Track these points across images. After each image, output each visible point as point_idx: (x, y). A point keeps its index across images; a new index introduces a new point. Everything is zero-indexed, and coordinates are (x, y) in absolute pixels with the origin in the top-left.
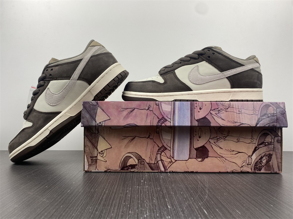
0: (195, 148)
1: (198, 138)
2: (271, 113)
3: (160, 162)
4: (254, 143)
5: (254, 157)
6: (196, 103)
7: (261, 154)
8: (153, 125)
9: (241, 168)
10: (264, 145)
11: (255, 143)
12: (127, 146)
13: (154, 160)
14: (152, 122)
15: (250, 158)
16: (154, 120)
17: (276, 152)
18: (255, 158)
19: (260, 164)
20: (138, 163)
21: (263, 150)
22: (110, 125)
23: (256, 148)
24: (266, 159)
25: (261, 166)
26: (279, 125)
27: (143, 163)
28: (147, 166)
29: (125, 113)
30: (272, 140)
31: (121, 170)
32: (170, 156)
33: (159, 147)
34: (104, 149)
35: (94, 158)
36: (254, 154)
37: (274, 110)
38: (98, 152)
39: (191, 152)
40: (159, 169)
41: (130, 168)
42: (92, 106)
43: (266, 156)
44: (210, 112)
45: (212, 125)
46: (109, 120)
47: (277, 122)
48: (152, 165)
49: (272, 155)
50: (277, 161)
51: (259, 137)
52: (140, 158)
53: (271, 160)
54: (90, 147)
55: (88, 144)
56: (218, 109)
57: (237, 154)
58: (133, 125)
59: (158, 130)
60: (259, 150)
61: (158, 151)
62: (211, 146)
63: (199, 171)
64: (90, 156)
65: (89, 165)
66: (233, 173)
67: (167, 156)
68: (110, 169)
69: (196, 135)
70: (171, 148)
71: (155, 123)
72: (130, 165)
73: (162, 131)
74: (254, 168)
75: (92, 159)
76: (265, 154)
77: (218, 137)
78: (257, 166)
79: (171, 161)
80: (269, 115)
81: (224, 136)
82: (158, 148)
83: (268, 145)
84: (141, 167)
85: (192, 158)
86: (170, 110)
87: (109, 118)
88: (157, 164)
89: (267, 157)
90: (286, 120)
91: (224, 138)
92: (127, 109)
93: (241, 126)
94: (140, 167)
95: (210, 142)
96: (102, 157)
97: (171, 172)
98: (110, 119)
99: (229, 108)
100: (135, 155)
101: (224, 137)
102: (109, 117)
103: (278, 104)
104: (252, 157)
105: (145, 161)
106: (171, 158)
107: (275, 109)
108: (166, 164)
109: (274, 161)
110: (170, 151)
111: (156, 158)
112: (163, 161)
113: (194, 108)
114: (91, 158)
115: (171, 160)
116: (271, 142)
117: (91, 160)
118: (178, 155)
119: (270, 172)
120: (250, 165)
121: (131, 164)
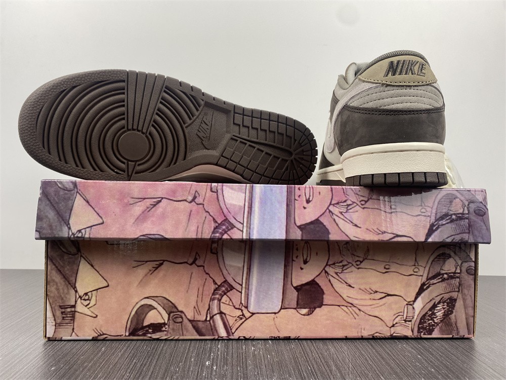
0: (295, 285)
2: (458, 212)
3: (217, 317)
4: (421, 276)
5: (419, 305)
6: (299, 189)
7: (433, 299)
8: (203, 237)
9: (390, 328)
10: (440, 280)
11: (422, 276)
12: (142, 283)
13: (204, 312)
15: (410, 307)
16: (204, 226)
17: (465, 294)
18: (422, 306)
19: (431, 320)
20: (169, 319)
21: (437, 290)
22: (102, 237)
23: (423, 285)
24: (444, 308)
25: (433, 323)
26: (474, 240)
27: (180, 320)
28: (190, 326)
29: (138, 209)
30: (456, 268)
31: (129, 335)
32: (241, 303)
33: (216, 284)
34: (91, 290)
35: (69, 310)
36: (419, 299)
37: (463, 205)
38: (78, 296)
39: (287, 296)
40: (215, 333)
41: (150, 331)
42: (62, 193)
43: (444, 303)
44: (328, 208)
45: (332, 237)
46: (99, 224)
47: (469, 233)
48: (200, 325)
49: (455, 300)
50: (466, 314)
52: (173, 310)
53: (454, 311)
54: (59, 285)
55: (54, 278)
56: (345, 201)
57: (384, 299)
58: (157, 236)
59: (215, 245)
60: (429, 289)
61: (213, 294)
62: (330, 281)
64: (58, 304)
65: (57, 325)
67: (235, 304)
68: (104, 334)
69: (297, 257)
70: (244, 286)
71: (207, 232)
72: (151, 324)
74: (419, 329)
75: (64, 312)
76: (441, 299)
77: (345, 263)
78: (425, 324)
79: (243, 315)
80: (454, 217)
81: (357, 259)
82: (213, 287)
83: (448, 279)
84: (175, 328)
85: (287, 307)
86: (242, 204)
87: (101, 221)
88: (211, 322)
89: (445, 304)
90: (487, 229)
91: (357, 265)
92: (145, 199)
93: (393, 240)
94: (173, 329)
95: (326, 272)
96: (86, 306)
97: (243, 338)
98: (103, 223)
99: (370, 200)
100: (163, 303)
101: (358, 261)
102: (101, 217)
103: (473, 193)
104: (414, 306)
105: (185, 315)
106: (243, 308)
107: (467, 203)
108: (231, 321)
109: (459, 314)
110: (241, 292)
111: (209, 309)
112: (225, 314)
113: (295, 199)
114: (62, 308)
115: (241, 314)
116: (455, 273)
117: (61, 314)
118: (258, 301)
119: (451, 336)
120: (410, 323)
121: (153, 322)
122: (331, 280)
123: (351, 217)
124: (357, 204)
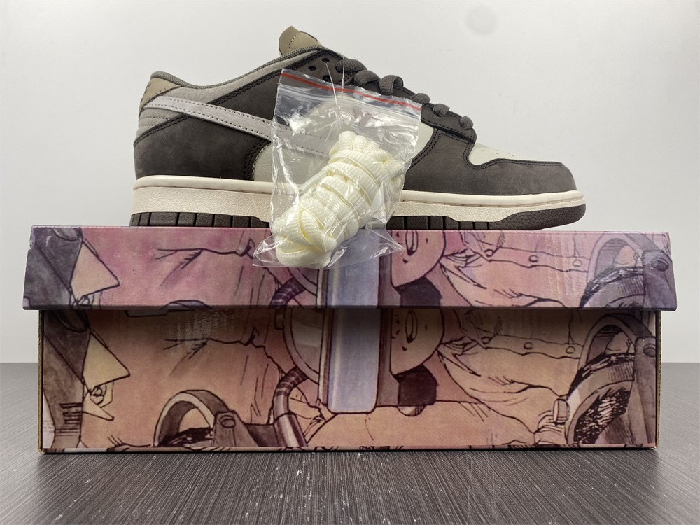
0: (395, 373)
1: (405, 340)
2: (628, 266)
3: (285, 420)
4: (577, 358)
5: (575, 400)
6: (398, 235)
7: (596, 392)
9: (534, 433)
10: (606, 364)
11: (579, 358)
13: (265, 413)
14: (255, 293)
15: (562, 403)
17: (642, 384)
18: (579, 402)
19: (594, 422)
20: (215, 423)
21: (601, 379)
22: (118, 304)
23: (581, 371)
24: (612, 405)
25: (596, 427)
26: (652, 305)
27: (231, 423)
28: (245, 432)
29: (168, 265)
30: (629, 347)
31: (159, 446)
32: (318, 399)
33: (282, 372)
34: (106, 381)
35: (74, 410)
36: (576, 392)
37: (636, 256)
38: (86, 390)
39: (384, 387)
40: (282, 442)
41: (189, 439)
42: (61, 243)
43: (611, 397)
44: (438, 262)
46: (113, 287)
47: (644, 295)
48: (260, 430)
49: (629, 393)
50: (644, 412)
51: (590, 339)
52: (220, 410)
53: (627, 409)
54: (60, 374)
55: (52, 365)
56: (464, 252)
57: (524, 392)
58: (194, 303)
59: (280, 317)
60: (589, 378)
61: (279, 386)
62: (445, 366)
63: (407, 444)
64: (58, 402)
65: (58, 432)
66: (510, 449)
67: (309, 401)
68: (123, 444)
69: (397, 333)
70: (322, 374)
72: (190, 429)
73: (293, 321)
74: (576, 434)
75: (67, 413)
76: (608, 391)
77: (467, 340)
78: (585, 428)
79: (321, 416)
80: (622, 272)
81: (485, 334)
82: (278, 376)
83: (617, 363)
84: (224, 435)
85: (385, 404)
87: (115, 282)
88: (276, 426)
89: (614, 398)
90: (671, 289)
91: (485, 343)
92: (177, 251)
94: (222, 437)
95: (440, 354)
96: (98, 404)
97: (320, 449)
98: (118, 285)
99: (500, 249)
100: (207, 400)
101: (485, 337)
102: (116, 277)
103: (650, 237)
104: (569, 402)
105: (238, 417)
106: (321, 406)
107: (640, 253)
108: (304, 425)
109: (635, 413)
110: (318, 384)
111: (272, 408)
112: (295, 415)
114: (64, 408)
115: (319, 414)
116: (627, 354)
117: (62, 416)
118: (343, 396)
119: (623, 445)
120: (563, 426)
121: (192, 426)
122: (447, 366)
123: (472, 274)
124: (481, 256)
